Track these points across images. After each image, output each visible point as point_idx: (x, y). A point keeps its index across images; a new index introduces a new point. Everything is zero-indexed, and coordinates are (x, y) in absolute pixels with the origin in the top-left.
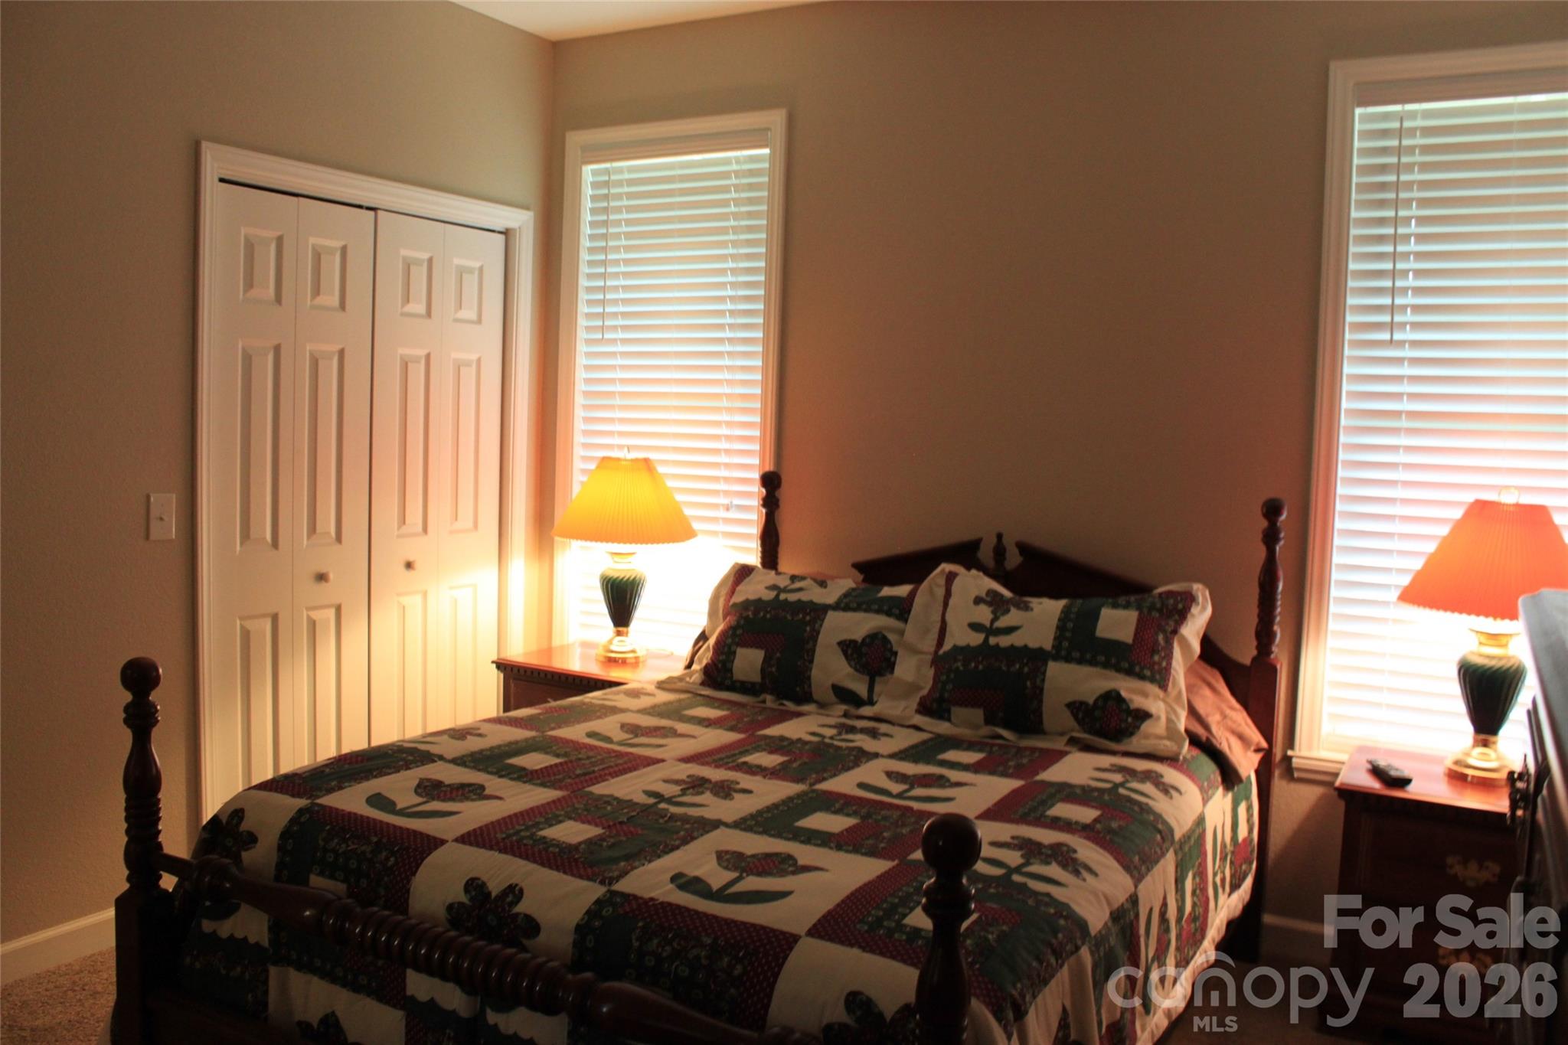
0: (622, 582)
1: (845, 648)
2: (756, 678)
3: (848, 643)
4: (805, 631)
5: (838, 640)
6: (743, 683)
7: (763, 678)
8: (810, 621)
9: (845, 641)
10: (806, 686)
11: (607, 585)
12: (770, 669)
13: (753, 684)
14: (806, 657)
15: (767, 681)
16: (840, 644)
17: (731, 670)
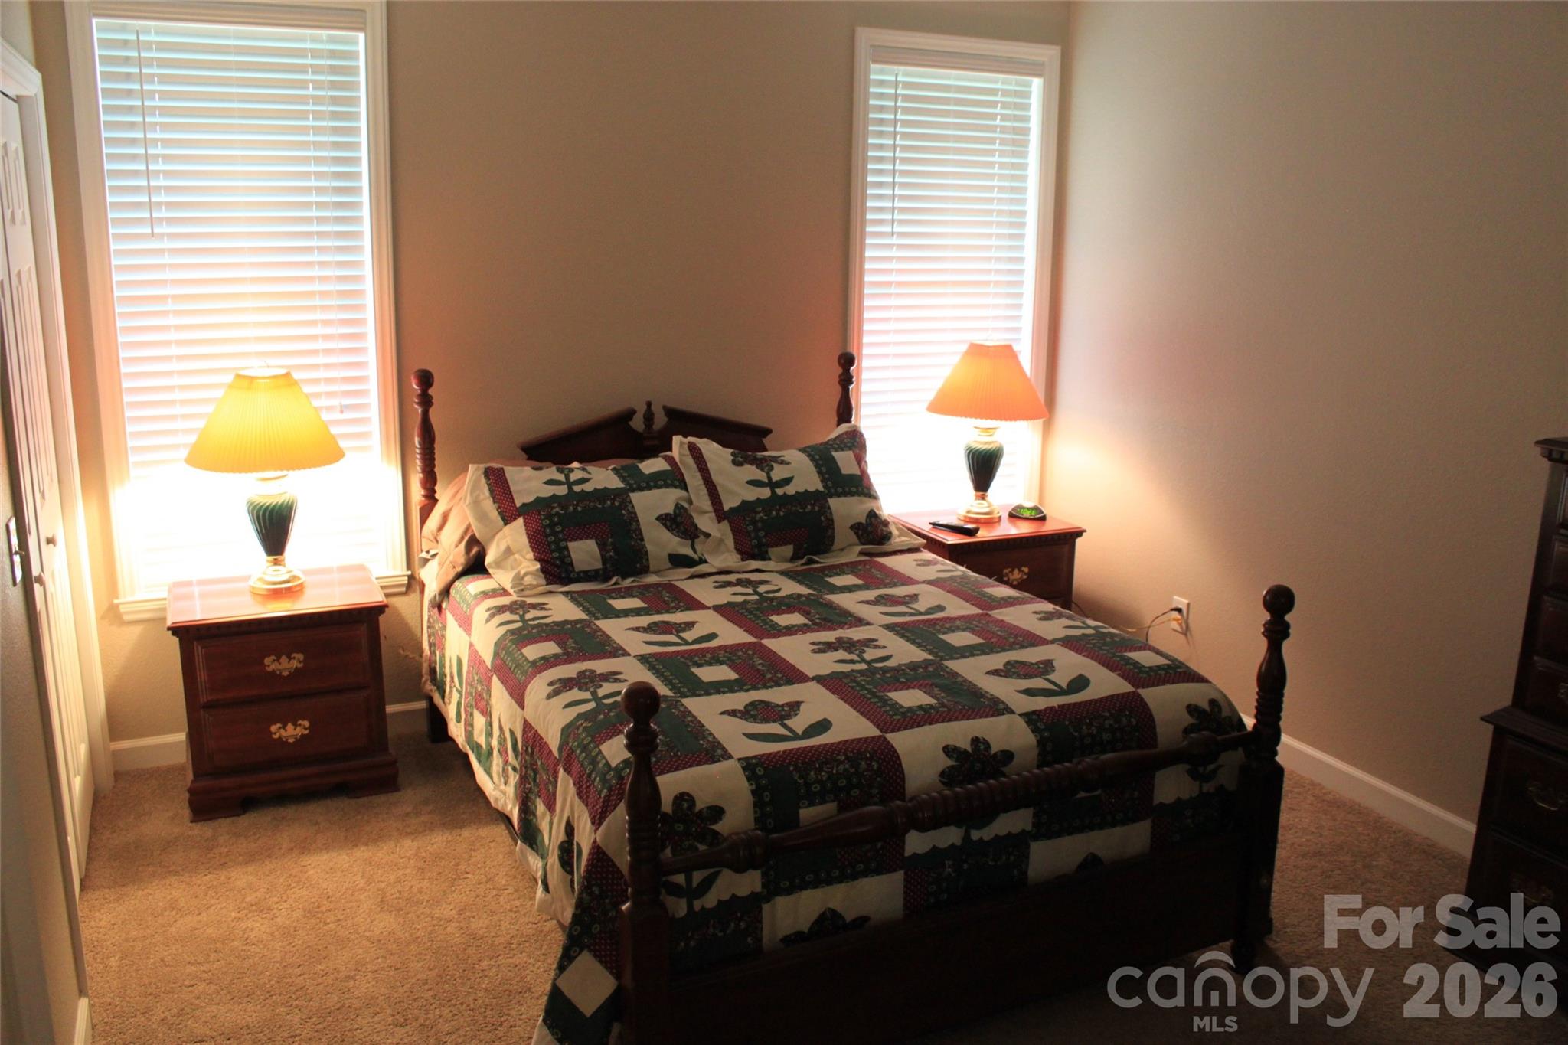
0: (284, 505)
1: (664, 522)
2: (599, 565)
3: (664, 517)
4: (623, 515)
5: (657, 515)
6: (586, 572)
7: (604, 563)
8: (620, 505)
9: (661, 515)
10: (644, 561)
11: (258, 517)
12: (608, 554)
13: (596, 571)
14: (636, 537)
15: (608, 565)
16: (658, 519)
17: (571, 564)
